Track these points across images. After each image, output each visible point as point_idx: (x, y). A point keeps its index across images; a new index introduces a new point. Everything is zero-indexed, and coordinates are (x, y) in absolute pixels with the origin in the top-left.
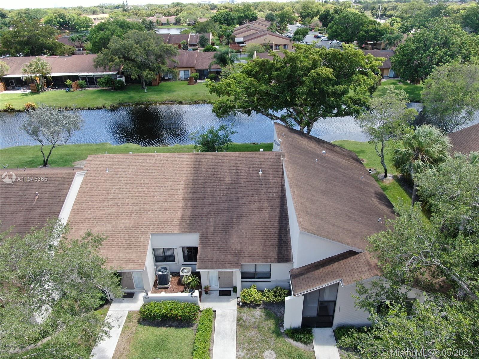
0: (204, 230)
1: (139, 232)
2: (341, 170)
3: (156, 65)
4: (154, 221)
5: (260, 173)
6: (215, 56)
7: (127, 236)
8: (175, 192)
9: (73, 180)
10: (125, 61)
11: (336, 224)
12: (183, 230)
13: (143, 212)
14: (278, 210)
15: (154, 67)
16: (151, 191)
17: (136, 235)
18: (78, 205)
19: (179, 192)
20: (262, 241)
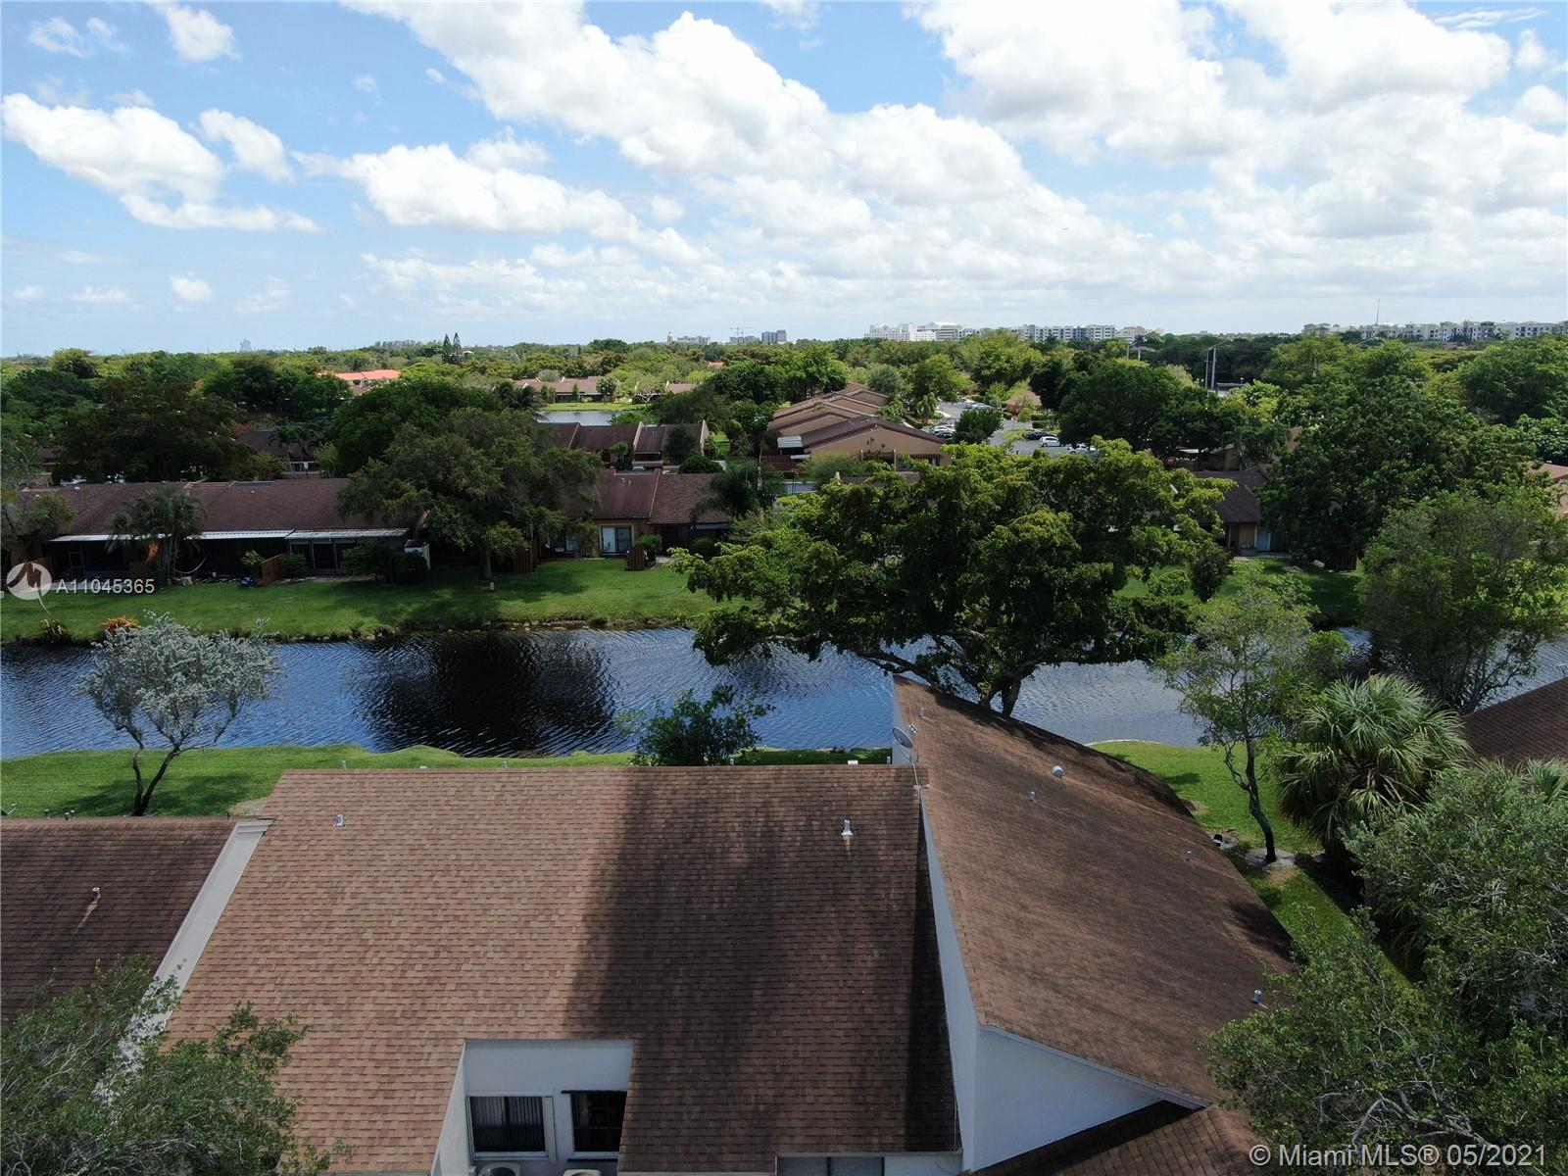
0: (650, 1028)
1: (426, 1035)
2: (1116, 829)
3: (529, 509)
4: (481, 993)
5: (847, 833)
6: (713, 485)
7: (384, 1049)
8: (559, 895)
9: (220, 850)
10: (434, 496)
11: (1106, 1006)
12: (578, 1028)
13: (447, 961)
14: (907, 959)
15: (524, 514)
16: (478, 890)
17: (412, 1043)
18: (228, 937)
19: (571, 895)
20: (851, 1070)
